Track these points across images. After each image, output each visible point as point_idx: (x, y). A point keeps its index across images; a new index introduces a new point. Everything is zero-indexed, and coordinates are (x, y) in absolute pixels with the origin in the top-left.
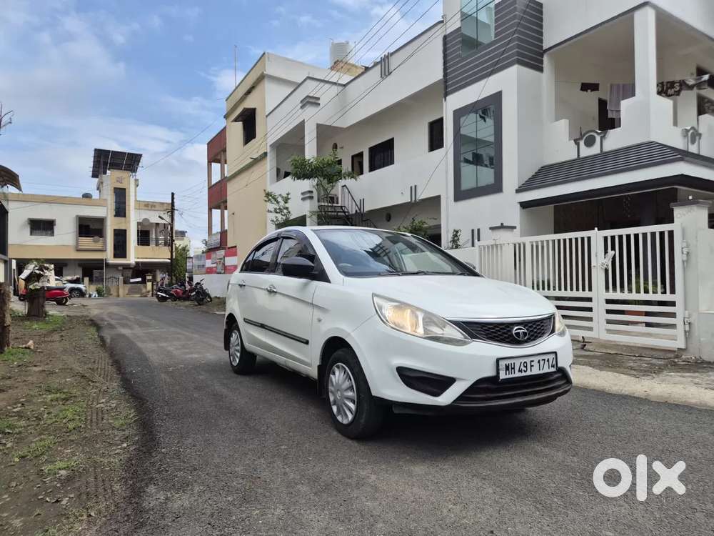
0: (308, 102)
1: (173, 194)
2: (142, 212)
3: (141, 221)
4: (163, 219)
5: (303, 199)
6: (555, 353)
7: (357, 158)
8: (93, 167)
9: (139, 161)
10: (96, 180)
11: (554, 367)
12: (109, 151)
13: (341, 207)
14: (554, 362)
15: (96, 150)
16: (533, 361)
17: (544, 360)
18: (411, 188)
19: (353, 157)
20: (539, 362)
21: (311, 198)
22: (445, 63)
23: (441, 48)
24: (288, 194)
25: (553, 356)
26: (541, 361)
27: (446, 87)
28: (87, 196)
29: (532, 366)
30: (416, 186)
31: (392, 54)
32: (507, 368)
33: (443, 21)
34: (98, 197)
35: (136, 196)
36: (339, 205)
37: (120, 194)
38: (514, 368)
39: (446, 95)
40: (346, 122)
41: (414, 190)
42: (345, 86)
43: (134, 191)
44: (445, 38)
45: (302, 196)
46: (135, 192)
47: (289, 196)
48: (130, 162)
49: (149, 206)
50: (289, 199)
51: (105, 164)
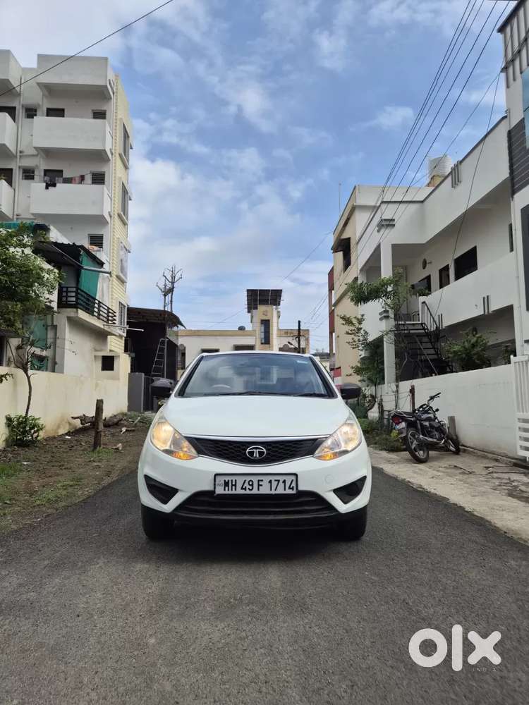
0: (383, 225)
1: (299, 322)
2: (282, 338)
3: (282, 346)
4: (291, 344)
5: (381, 319)
6: (296, 475)
7: (444, 272)
8: (248, 304)
9: (280, 296)
10: (250, 314)
11: (293, 489)
12: (257, 290)
13: (422, 324)
14: (294, 484)
15: (248, 290)
16: (262, 481)
17: (279, 481)
18: (484, 298)
19: (441, 271)
20: (270, 482)
21: (387, 317)
22: (511, 159)
23: (505, 145)
24: (363, 315)
25: (294, 478)
26: (273, 482)
27: (513, 185)
28: (242, 328)
29: (259, 485)
30: (488, 297)
31: (461, 162)
32: (226, 484)
33: (506, 117)
34: (251, 329)
35: (278, 326)
36: (420, 322)
37: (266, 324)
38: (235, 485)
39: (513, 193)
40: (423, 239)
41: (486, 301)
42: (422, 202)
43: (276, 321)
44: (509, 132)
45: (380, 317)
46: (278, 323)
47: (364, 317)
48: (273, 297)
49: (287, 333)
50: (364, 320)
51: (256, 300)
